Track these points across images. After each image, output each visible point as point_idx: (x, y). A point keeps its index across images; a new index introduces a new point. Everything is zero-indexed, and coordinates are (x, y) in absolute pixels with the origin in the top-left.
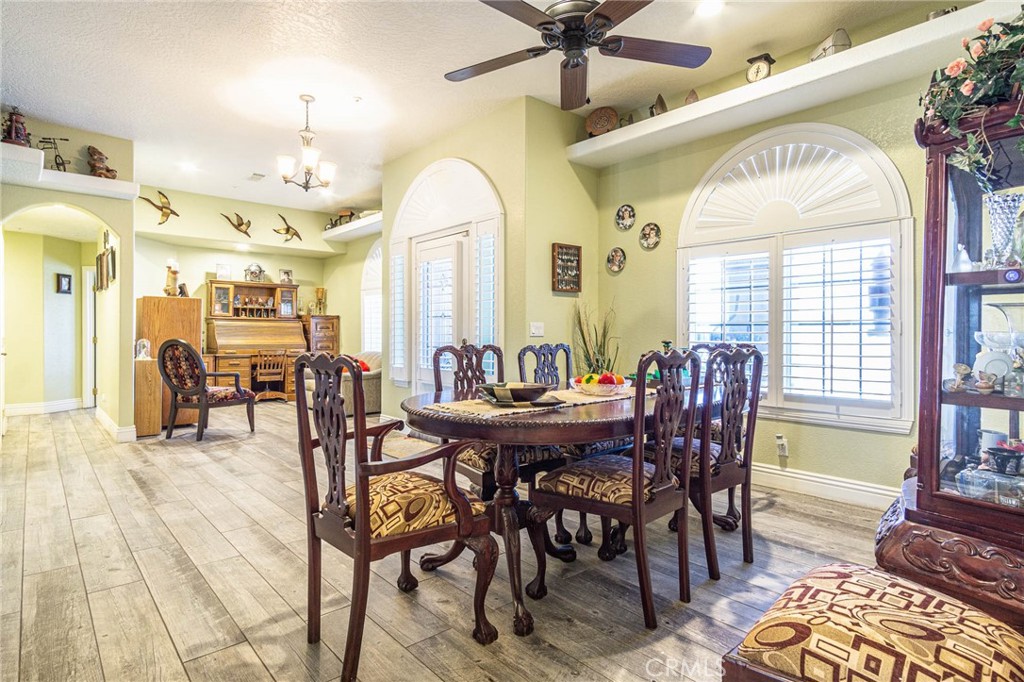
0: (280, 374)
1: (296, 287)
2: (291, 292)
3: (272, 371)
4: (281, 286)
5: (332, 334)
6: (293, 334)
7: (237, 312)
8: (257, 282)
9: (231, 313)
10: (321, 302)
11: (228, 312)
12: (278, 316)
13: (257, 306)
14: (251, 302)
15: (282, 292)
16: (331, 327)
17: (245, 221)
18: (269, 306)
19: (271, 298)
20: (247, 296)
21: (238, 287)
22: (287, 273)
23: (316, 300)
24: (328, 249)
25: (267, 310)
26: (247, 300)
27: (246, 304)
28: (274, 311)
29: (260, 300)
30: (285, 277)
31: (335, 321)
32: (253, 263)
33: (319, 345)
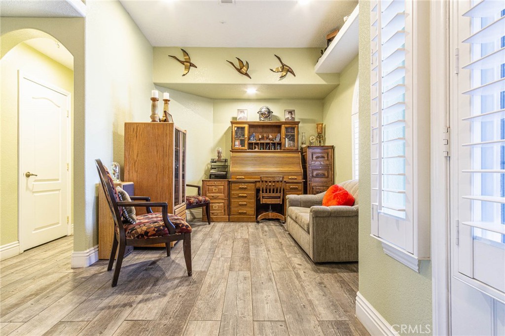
0: (279, 197)
1: (298, 123)
2: (294, 128)
3: (272, 194)
4: (285, 123)
5: (327, 162)
6: (293, 163)
7: (251, 146)
8: (267, 121)
9: (246, 147)
10: (321, 136)
11: (244, 146)
12: (283, 148)
13: (268, 141)
14: (263, 138)
15: (286, 128)
16: (326, 156)
17: (245, 63)
18: (277, 140)
19: (279, 134)
20: (261, 133)
21: (252, 126)
22: (291, 112)
23: (316, 135)
24: (320, 81)
25: (274, 144)
26: (260, 137)
27: (260, 139)
28: (280, 144)
29: (270, 137)
30: (288, 116)
31: (330, 150)
32: (263, 107)
33: (315, 173)
